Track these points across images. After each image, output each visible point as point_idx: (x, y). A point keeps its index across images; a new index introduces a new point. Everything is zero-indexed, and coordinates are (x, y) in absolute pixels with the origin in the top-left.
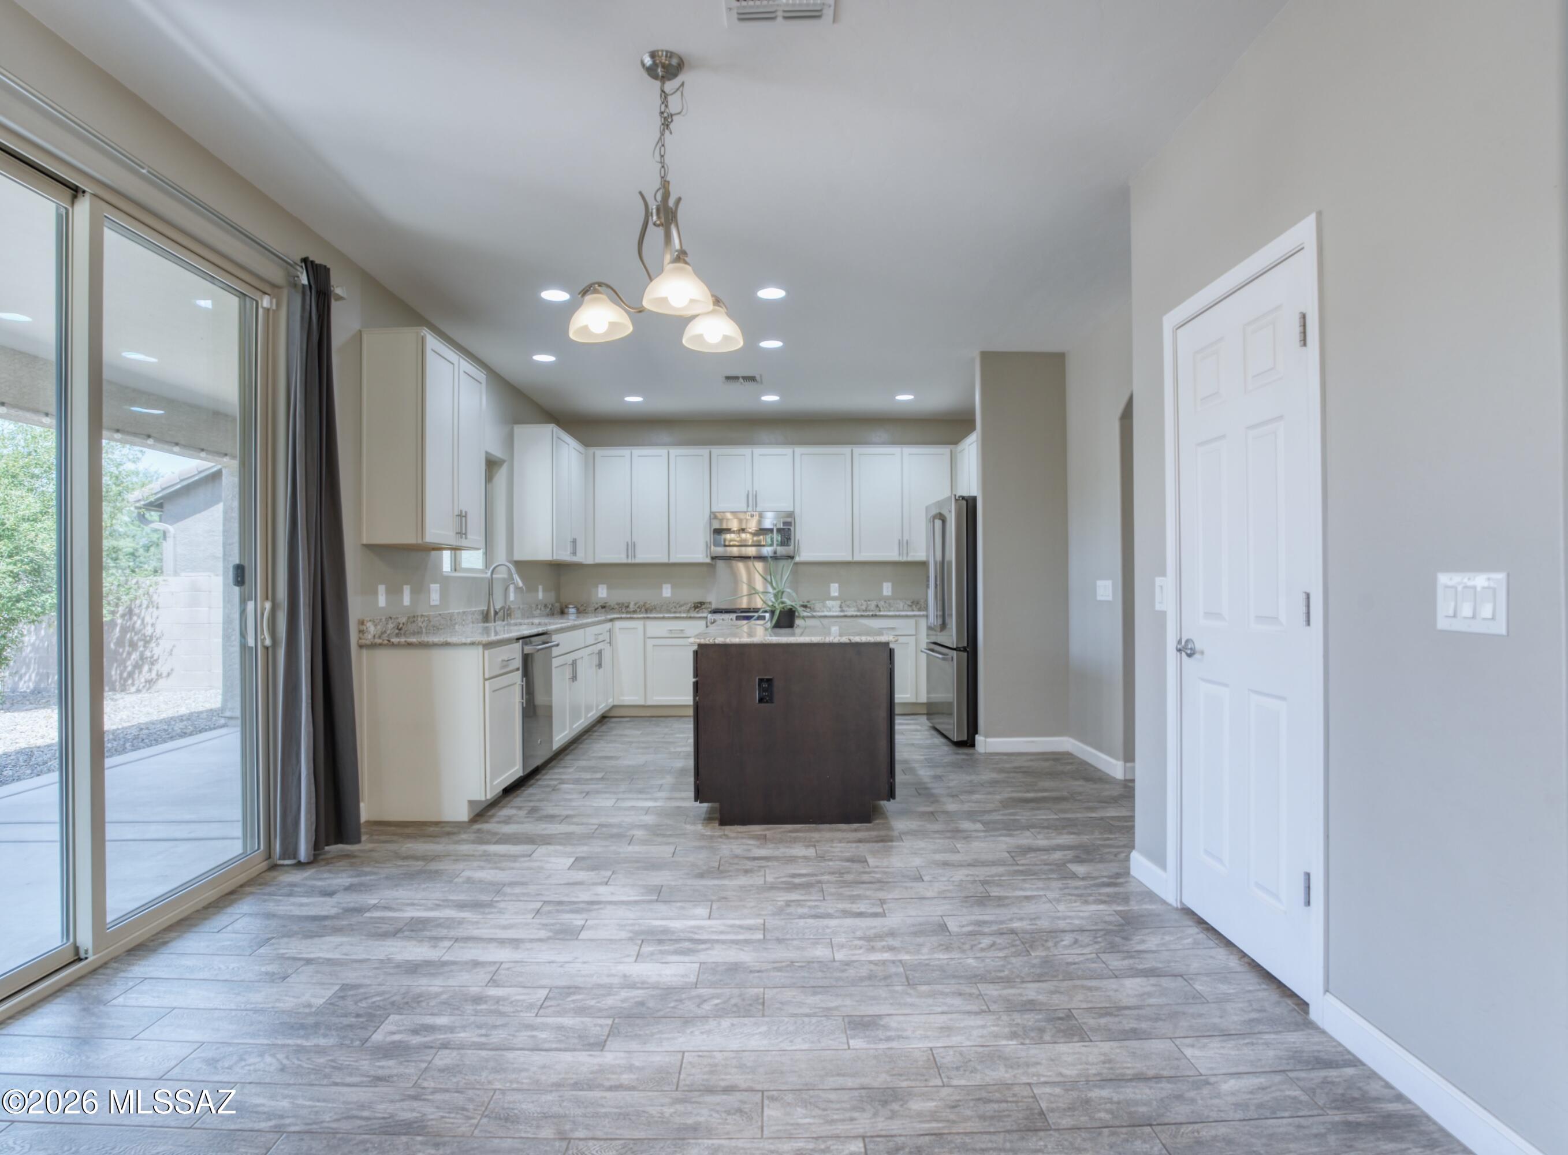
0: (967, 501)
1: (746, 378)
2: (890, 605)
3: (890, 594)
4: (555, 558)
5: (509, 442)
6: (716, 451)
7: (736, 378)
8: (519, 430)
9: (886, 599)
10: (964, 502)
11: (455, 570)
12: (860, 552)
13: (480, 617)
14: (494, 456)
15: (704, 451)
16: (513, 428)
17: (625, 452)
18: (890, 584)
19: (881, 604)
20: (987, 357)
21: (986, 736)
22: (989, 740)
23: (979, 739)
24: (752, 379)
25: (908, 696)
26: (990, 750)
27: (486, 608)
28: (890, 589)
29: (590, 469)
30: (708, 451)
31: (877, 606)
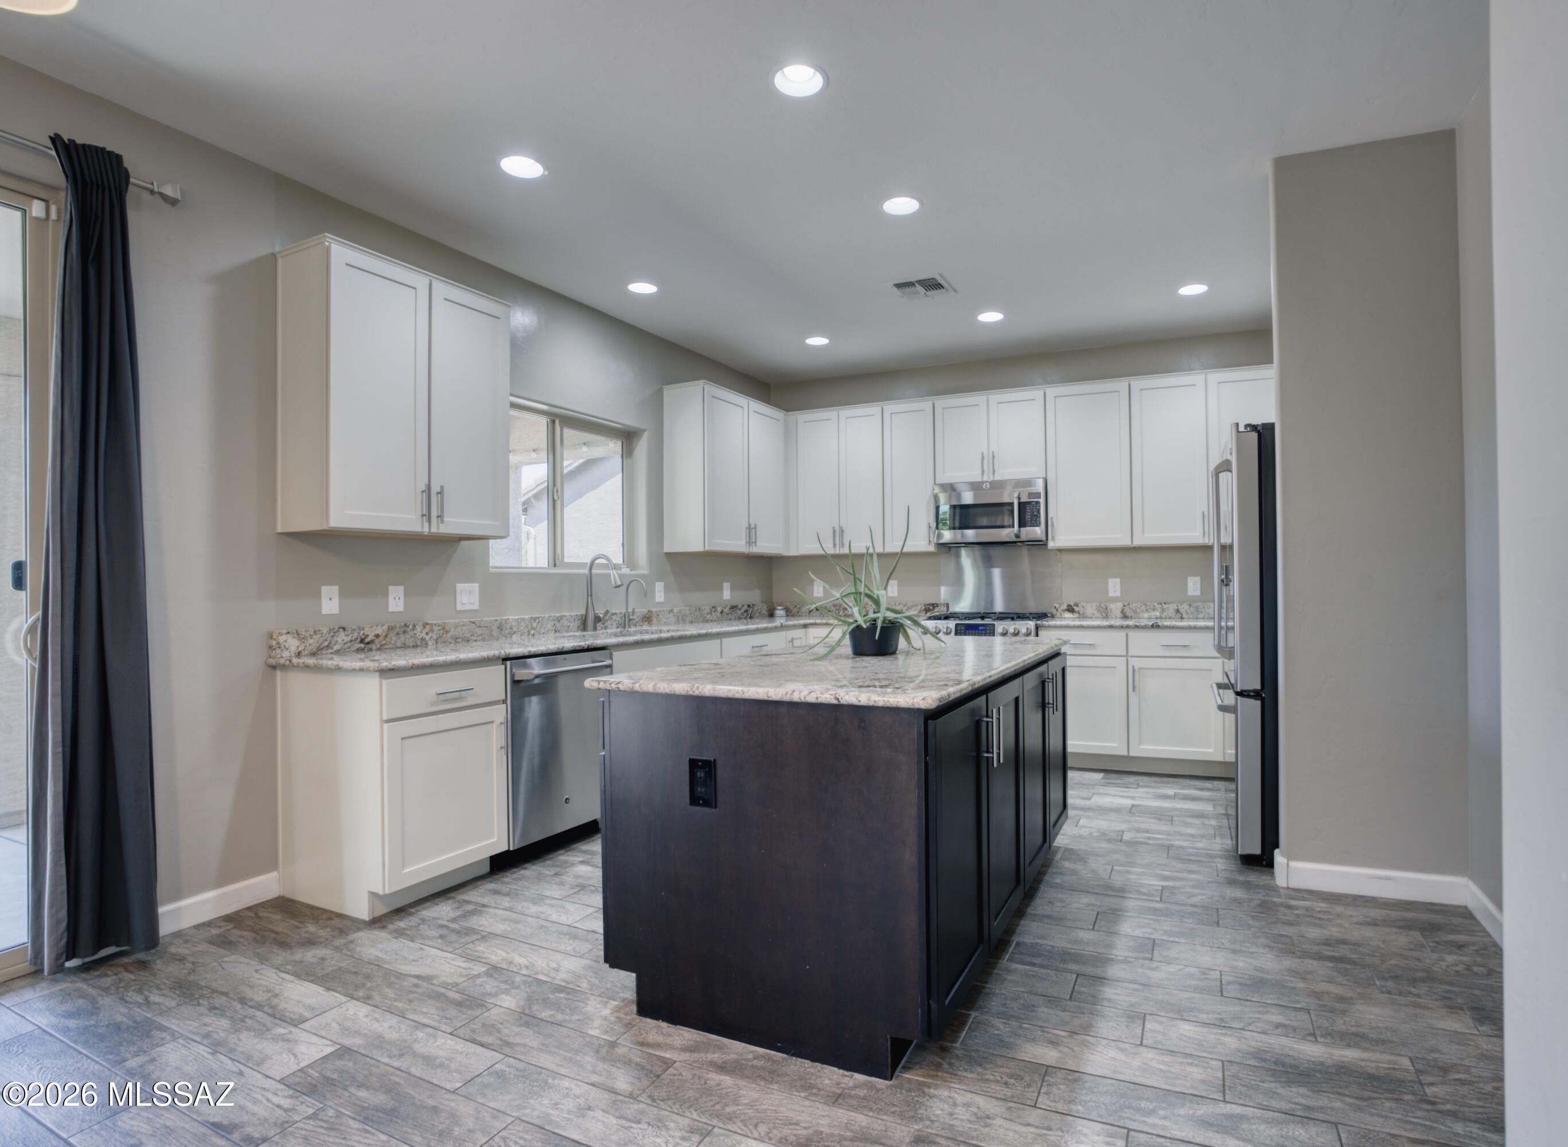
0: (1259, 432)
1: (922, 283)
2: (1197, 609)
3: (1198, 593)
4: (707, 548)
5: (655, 406)
6: (941, 402)
7: (910, 284)
8: (673, 394)
9: (1191, 602)
10: (1255, 435)
11: (555, 566)
12: (1143, 533)
13: (577, 623)
14: (630, 426)
15: (926, 405)
16: (661, 391)
17: (830, 414)
18: (1198, 579)
19: (1184, 608)
20: (1284, 166)
21: (1290, 858)
22: (1293, 864)
23: (1279, 858)
24: (932, 285)
25: (1211, 750)
26: (1295, 883)
27: (584, 613)
28: (1199, 586)
29: (789, 439)
30: (930, 404)
31: (1178, 611)
